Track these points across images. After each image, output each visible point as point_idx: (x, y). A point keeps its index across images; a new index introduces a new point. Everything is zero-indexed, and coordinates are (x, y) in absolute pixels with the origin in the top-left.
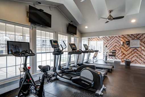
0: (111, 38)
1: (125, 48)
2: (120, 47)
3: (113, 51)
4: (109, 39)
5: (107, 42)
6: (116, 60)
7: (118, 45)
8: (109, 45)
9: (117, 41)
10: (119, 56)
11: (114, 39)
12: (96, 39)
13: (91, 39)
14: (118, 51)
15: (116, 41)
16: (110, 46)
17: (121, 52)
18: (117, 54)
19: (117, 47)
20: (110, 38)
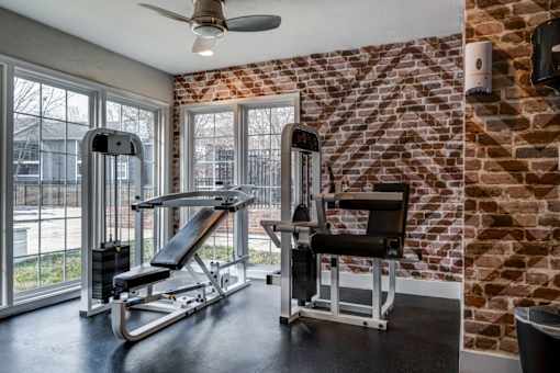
0: (364, 68)
1: (515, 144)
2: (446, 153)
3: (378, 188)
4: (350, 73)
5: (329, 110)
6: (407, 285)
7: (426, 132)
8: (351, 139)
9: (424, 91)
10: (439, 241)
11: (393, 79)
12: (238, 84)
13: (198, 90)
14: (432, 193)
15: (410, 91)
16: (356, 146)
17: (458, 197)
18: (423, 229)
19: (418, 154)
20: (355, 63)
